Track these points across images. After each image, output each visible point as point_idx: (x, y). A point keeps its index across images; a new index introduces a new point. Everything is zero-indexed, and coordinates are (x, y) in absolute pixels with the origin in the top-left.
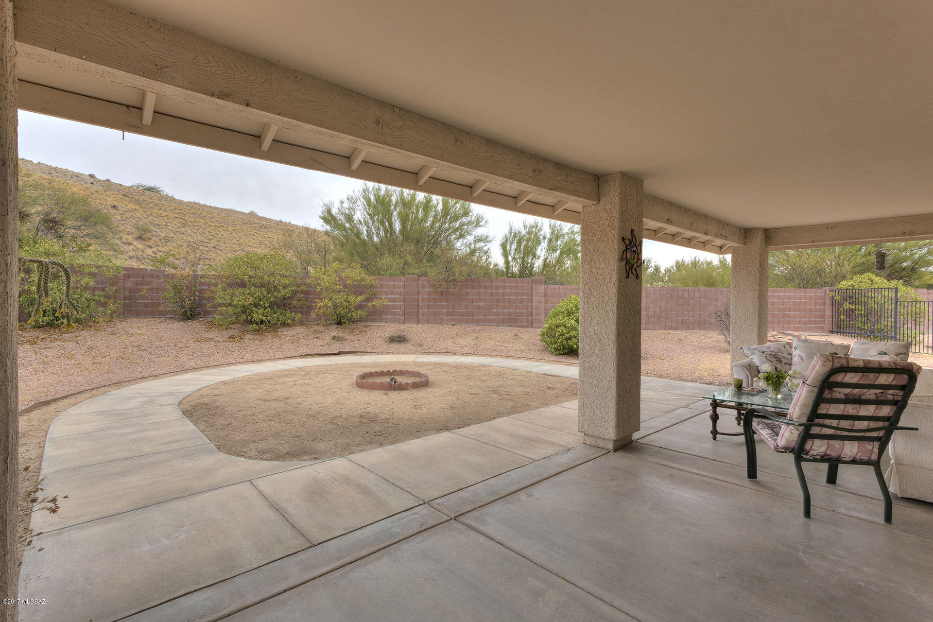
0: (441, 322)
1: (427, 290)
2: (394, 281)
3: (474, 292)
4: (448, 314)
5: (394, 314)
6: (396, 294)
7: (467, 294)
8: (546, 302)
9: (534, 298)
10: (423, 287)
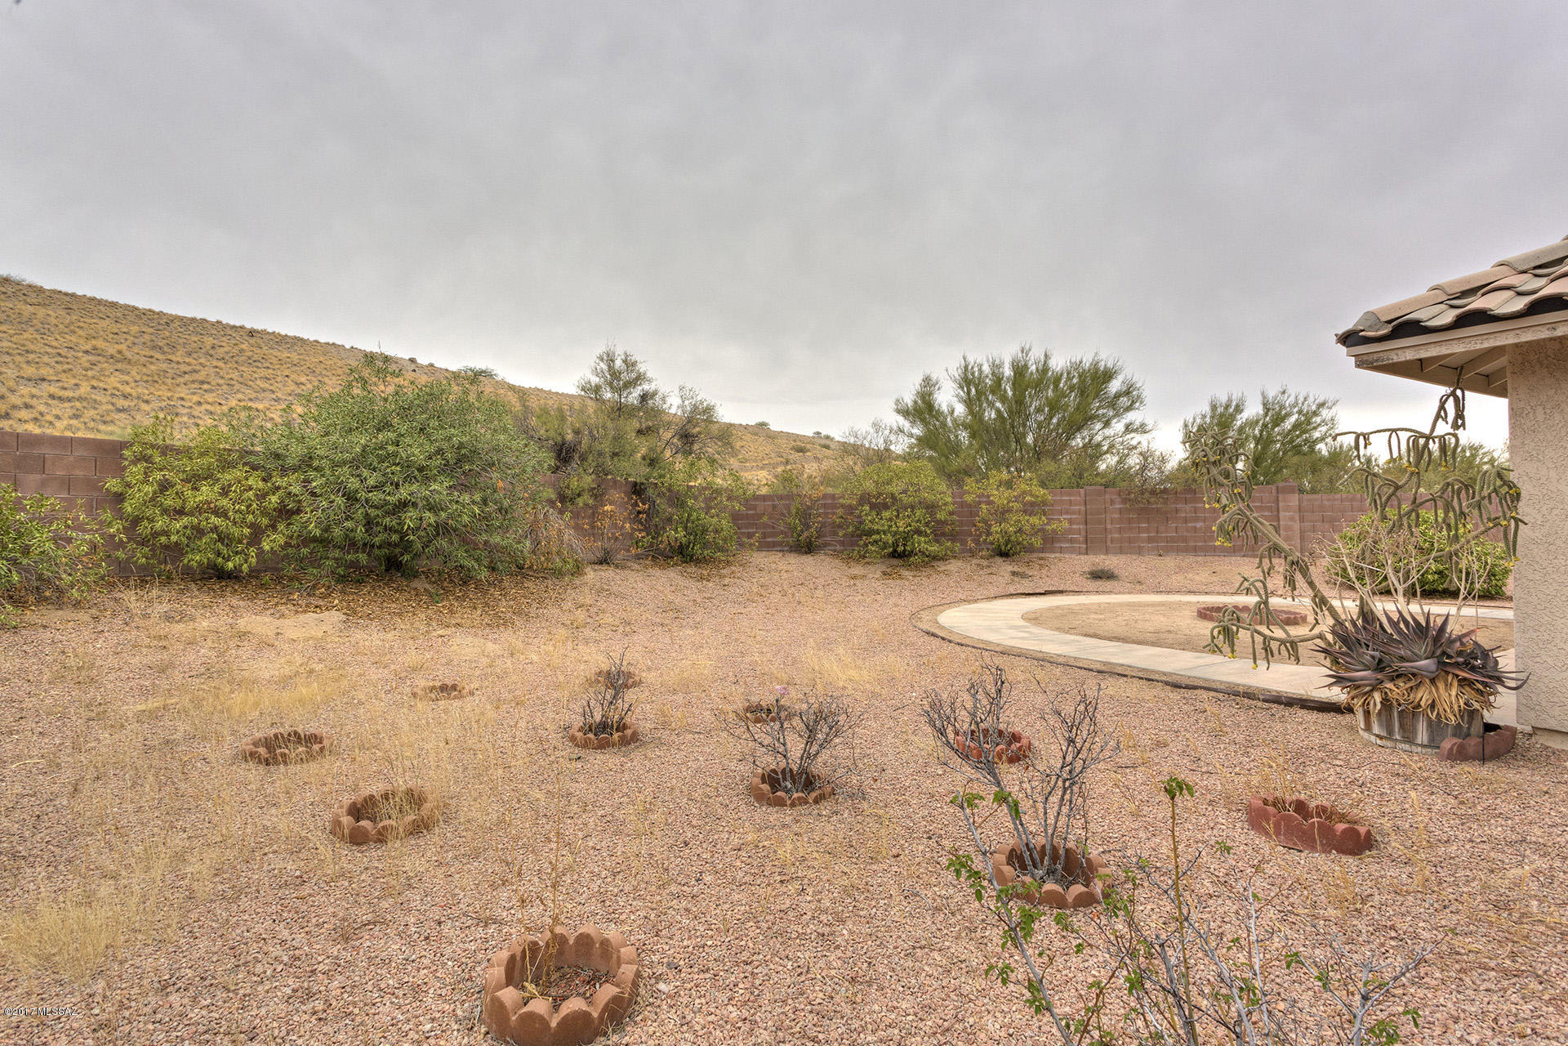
0: (1140, 551)
1: (1117, 506)
2: (1069, 495)
3: (1188, 507)
4: (1150, 540)
5: (1071, 541)
6: (1074, 513)
7: (1177, 511)
8: (1302, 520)
9: (1282, 514)
10: (1112, 502)
